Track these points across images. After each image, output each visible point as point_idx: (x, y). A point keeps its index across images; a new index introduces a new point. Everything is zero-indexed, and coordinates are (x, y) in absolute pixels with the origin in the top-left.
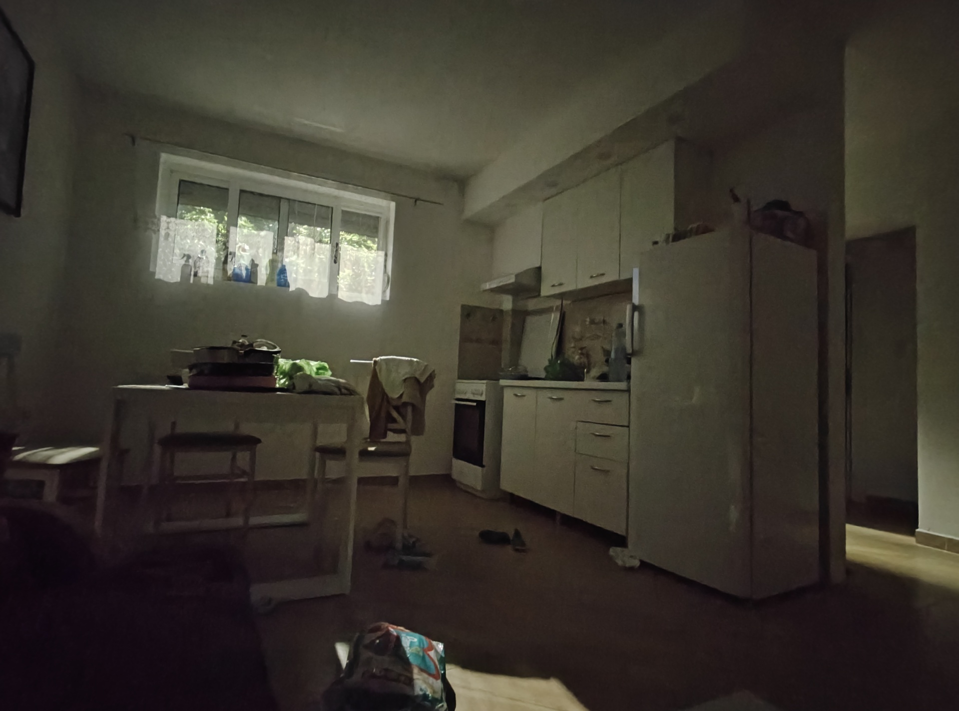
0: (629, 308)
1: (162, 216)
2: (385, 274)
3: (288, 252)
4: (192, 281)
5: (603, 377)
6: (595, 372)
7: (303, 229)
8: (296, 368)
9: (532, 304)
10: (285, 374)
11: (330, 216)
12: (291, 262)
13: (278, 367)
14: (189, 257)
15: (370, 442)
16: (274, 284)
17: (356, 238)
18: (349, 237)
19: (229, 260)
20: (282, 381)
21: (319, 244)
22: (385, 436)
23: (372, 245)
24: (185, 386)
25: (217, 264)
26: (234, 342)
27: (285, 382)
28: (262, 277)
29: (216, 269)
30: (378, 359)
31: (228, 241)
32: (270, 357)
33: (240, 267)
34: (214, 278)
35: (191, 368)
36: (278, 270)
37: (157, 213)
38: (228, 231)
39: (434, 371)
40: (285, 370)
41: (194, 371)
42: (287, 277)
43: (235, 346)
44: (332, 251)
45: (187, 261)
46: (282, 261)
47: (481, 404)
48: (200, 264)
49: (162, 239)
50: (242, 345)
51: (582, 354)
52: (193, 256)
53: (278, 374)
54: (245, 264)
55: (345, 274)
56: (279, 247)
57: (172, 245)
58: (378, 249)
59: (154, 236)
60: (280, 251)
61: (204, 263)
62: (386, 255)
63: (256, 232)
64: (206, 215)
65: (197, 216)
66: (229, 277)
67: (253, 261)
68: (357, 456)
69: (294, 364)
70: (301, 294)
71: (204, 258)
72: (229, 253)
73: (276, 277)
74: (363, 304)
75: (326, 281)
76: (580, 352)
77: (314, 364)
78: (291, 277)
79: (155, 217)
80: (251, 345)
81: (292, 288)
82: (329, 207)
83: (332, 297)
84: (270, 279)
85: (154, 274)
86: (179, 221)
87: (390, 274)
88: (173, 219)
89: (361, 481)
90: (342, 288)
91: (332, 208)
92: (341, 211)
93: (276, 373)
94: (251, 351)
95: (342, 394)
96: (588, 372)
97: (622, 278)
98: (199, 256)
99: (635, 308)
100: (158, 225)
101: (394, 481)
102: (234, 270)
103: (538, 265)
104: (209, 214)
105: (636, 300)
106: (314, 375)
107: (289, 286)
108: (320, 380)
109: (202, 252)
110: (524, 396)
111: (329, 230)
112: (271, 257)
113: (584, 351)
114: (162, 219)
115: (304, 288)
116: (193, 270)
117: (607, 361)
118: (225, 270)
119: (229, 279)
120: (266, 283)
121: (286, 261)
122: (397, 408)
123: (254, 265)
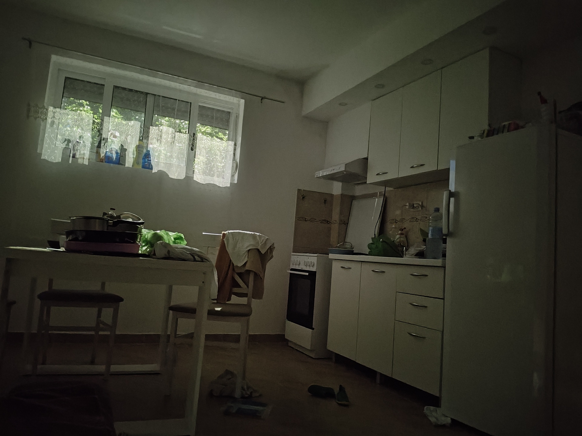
0: (445, 195)
1: (49, 107)
2: (234, 161)
3: (152, 139)
4: (70, 162)
5: (420, 255)
6: (413, 250)
7: (165, 121)
8: (157, 237)
9: (359, 191)
10: (147, 242)
11: (189, 110)
12: (153, 149)
13: (141, 236)
14: (69, 141)
15: (217, 303)
16: (140, 167)
17: (209, 129)
18: (203, 129)
19: (102, 144)
20: (144, 248)
21: (178, 133)
22: (229, 299)
23: (223, 136)
24: (62, 249)
25: (92, 148)
26: (105, 214)
27: (147, 249)
28: (130, 160)
29: (91, 152)
30: (226, 232)
31: (102, 129)
32: (134, 227)
33: (111, 150)
34: (89, 159)
35: (68, 234)
36: (143, 155)
37: (45, 104)
38: (102, 120)
39: (273, 244)
40: (147, 239)
41: (70, 238)
42: (150, 161)
43: (105, 217)
44: (190, 140)
45: (68, 145)
46: (147, 146)
47: (313, 274)
48: (77, 148)
49: (48, 126)
50: (112, 216)
51: (401, 234)
52: (73, 141)
53: (140, 242)
54: (115, 149)
55: (200, 159)
56: (144, 135)
57: (56, 131)
58: (228, 139)
59: (42, 123)
60: (145, 139)
61: (81, 147)
62: (235, 145)
63: (124, 122)
64: (84, 107)
65: (77, 108)
66: (102, 159)
67: (122, 146)
68: (205, 314)
69: (155, 235)
70: (162, 175)
71: (82, 143)
72: (102, 139)
73: (141, 161)
74: (214, 185)
75: (183, 165)
76: (400, 232)
77: (173, 235)
78: (154, 161)
79: (44, 107)
80: (119, 217)
81: (155, 170)
82: (188, 102)
83: (189, 179)
84: (136, 161)
85: (41, 154)
86: (63, 111)
87: (238, 161)
88: (58, 110)
89: (208, 337)
90: (196, 172)
91: (191, 103)
92: (198, 106)
93: (139, 241)
94: (118, 222)
95: (195, 260)
96: (406, 250)
97: (440, 168)
98: (78, 140)
99: (451, 195)
100: (46, 114)
101: (236, 339)
102: (106, 153)
103: (366, 156)
104: (86, 107)
105: (452, 187)
106: (172, 244)
107: (152, 169)
108: (177, 248)
109: (80, 137)
110: (350, 268)
111: (187, 122)
112: (138, 143)
113: (404, 232)
114: (49, 109)
115: (165, 170)
116: (72, 152)
117: (424, 240)
118: (98, 153)
119: (101, 161)
120: (133, 166)
121: (150, 146)
122: (240, 275)
123: (123, 150)
